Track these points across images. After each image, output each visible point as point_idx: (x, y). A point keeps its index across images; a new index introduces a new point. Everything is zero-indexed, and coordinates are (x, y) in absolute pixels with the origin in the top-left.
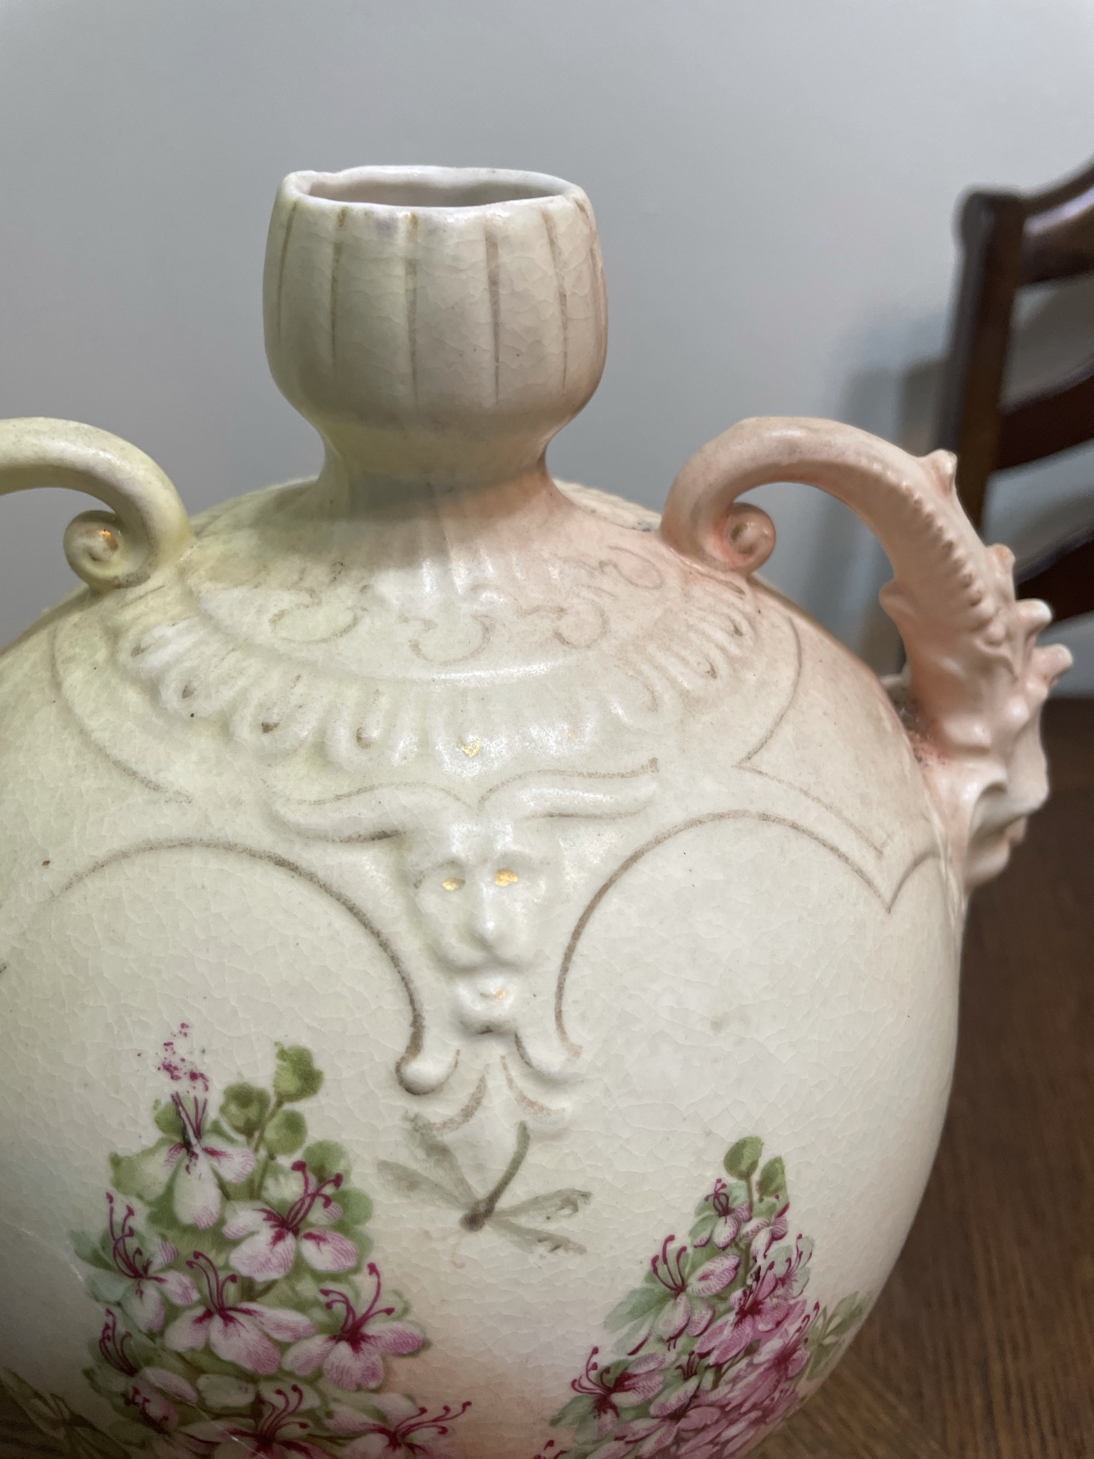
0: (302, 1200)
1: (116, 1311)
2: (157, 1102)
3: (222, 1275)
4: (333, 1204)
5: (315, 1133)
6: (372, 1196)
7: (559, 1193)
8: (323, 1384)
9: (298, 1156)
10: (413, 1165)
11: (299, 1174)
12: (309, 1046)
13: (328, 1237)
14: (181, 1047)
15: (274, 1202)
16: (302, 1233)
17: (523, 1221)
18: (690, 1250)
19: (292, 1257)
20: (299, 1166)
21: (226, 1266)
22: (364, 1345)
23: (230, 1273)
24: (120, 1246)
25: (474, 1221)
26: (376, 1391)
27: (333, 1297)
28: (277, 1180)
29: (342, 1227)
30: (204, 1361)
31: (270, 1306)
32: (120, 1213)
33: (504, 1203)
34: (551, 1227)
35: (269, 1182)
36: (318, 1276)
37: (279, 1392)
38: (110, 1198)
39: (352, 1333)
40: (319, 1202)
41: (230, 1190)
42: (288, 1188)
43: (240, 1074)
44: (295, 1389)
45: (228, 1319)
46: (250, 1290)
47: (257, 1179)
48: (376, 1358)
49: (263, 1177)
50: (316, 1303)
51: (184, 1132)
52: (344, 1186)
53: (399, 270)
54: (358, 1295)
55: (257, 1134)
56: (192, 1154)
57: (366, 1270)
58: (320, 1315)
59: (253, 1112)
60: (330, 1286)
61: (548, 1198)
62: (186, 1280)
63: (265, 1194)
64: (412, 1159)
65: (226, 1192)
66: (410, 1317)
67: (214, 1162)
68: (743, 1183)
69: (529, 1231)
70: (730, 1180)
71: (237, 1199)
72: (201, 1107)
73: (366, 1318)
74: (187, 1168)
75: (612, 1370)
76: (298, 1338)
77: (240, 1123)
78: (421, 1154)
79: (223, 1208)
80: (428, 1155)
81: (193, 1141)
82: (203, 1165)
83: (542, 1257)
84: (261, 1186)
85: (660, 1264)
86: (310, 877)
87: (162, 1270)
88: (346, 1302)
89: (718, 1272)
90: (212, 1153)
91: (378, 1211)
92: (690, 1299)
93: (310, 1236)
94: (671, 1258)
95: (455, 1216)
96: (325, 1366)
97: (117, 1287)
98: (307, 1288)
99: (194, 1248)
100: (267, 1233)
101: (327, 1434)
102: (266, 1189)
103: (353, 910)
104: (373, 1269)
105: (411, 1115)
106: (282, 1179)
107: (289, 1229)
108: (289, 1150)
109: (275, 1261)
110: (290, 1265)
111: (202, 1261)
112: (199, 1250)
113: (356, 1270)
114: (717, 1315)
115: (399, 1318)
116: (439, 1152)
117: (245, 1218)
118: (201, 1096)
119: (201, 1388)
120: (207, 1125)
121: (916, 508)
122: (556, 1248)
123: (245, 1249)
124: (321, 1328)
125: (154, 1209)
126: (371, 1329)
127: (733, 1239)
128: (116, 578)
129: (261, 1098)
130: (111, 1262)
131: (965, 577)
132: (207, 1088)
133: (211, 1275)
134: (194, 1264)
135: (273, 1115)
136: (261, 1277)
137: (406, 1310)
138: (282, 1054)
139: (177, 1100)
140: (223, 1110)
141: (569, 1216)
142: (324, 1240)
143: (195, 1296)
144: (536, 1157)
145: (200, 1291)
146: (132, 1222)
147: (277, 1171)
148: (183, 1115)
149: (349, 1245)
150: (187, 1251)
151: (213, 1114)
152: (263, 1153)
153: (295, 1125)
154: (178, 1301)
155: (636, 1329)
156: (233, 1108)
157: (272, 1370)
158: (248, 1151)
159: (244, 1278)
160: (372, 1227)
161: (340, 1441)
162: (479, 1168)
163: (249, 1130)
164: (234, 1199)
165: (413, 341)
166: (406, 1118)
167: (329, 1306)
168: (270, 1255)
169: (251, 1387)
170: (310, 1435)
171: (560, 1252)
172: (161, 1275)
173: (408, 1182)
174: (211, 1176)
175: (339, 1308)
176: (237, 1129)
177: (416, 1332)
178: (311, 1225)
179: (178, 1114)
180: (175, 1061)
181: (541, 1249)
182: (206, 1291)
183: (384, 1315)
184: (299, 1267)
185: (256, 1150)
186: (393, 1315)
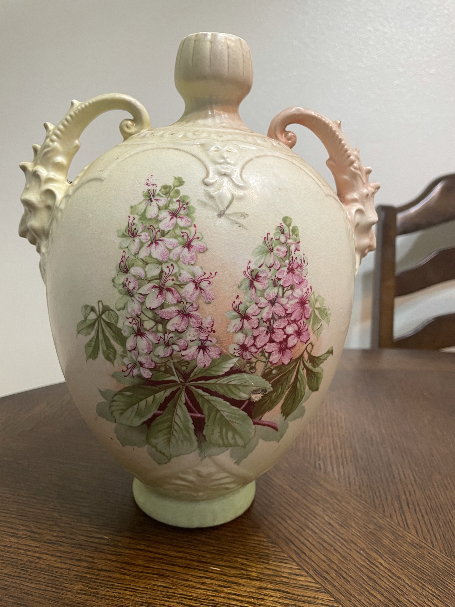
0: (178, 209)
1: (126, 250)
2: (144, 192)
3: (157, 230)
4: (186, 209)
5: (182, 194)
6: (196, 207)
7: (241, 213)
8: (180, 263)
9: (178, 198)
10: (206, 201)
11: (178, 203)
12: (182, 176)
13: (184, 217)
14: (150, 180)
15: (171, 210)
16: (178, 217)
17: (232, 217)
18: (274, 239)
19: (175, 223)
20: (178, 201)
21: (158, 228)
22: (191, 249)
23: (159, 229)
24: (130, 229)
25: (220, 215)
26: (193, 265)
27: (185, 234)
28: (172, 204)
29: (188, 215)
30: (149, 260)
31: (168, 238)
32: (131, 219)
33: (227, 212)
34: (239, 221)
35: (171, 205)
36: (181, 228)
37: (168, 267)
38: (129, 217)
39: (188, 245)
40: (183, 209)
41: (161, 208)
42: (175, 206)
43: (165, 183)
44: (172, 265)
45: (157, 244)
46: (163, 234)
47: (168, 205)
48: (194, 253)
49: (169, 204)
50: (180, 236)
51: (150, 196)
52: (189, 205)
53: (208, 43)
54: (190, 233)
55: (168, 195)
56: (152, 201)
57: (193, 226)
58: (180, 239)
59: (167, 190)
60: (183, 231)
61: (238, 213)
62: (147, 234)
63: (169, 208)
64: (205, 199)
65: (159, 209)
66: (203, 240)
67: (157, 202)
68: (287, 227)
69: (233, 220)
70: (283, 224)
71: (163, 209)
72: (154, 191)
73: (192, 240)
74: (150, 204)
75: (254, 271)
76: (174, 247)
77: (164, 193)
78: (208, 198)
79: (158, 213)
80: (209, 199)
81: (152, 198)
82: (154, 203)
83: (236, 228)
84: (168, 206)
85: (266, 239)
86: (183, 151)
87: (141, 233)
88: (188, 235)
89: (282, 250)
90: (157, 200)
91: (197, 211)
92: (274, 255)
93: (180, 217)
94: (269, 239)
95: (216, 214)
96: (181, 256)
97: (127, 242)
98: (178, 232)
99: (150, 224)
100: (169, 217)
101: (178, 283)
102: (170, 207)
103: (193, 155)
104: (195, 226)
105: (206, 190)
106: (174, 204)
107: (174, 216)
108: (176, 197)
109: (170, 225)
110: (174, 225)
111: (152, 227)
112: (151, 225)
113: (191, 226)
114: (282, 266)
115: (200, 241)
116: (212, 197)
117: (165, 215)
118: (155, 188)
119: (146, 270)
120: (156, 194)
121: (331, 129)
122: (240, 226)
123: (163, 222)
124: (181, 244)
125: (141, 216)
126: (193, 244)
127: (285, 242)
128: (132, 132)
129: (170, 187)
130: (127, 235)
131: (346, 149)
132: (156, 187)
133: (154, 231)
134: (150, 229)
135: (172, 190)
136: (166, 230)
137: (202, 238)
138: (175, 178)
139: (149, 190)
140: (160, 190)
141: (243, 219)
142: (183, 218)
143: (149, 238)
144: (235, 203)
145: (150, 236)
146: (134, 222)
147: (173, 202)
148: (150, 193)
149: (189, 219)
150: (148, 226)
151: (158, 191)
152: (169, 198)
153: (178, 192)
154: (144, 241)
155: (260, 259)
156: (163, 190)
157: (166, 259)
158: (166, 198)
159: (162, 230)
160: (194, 215)
161: (182, 286)
162: (222, 202)
163: (166, 194)
164: (162, 210)
165: (210, 57)
166: (204, 190)
167: (183, 236)
168: (169, 223)
169: (160, 266)
170: (174, 284)
171: (241, 228)
172: (140, 234)
173: (204, 204)
174: (156, 205)
175: (186, 237)
176: (163, 194)
177: (205, 245)
178: (180, 215)
179: (149, 193)
180: (149, 182)
181: (236, 226)
182: (152, 236)
183: (197, 239)
184: (176, 226)
185: (168, 198)
186: (199, 239)
